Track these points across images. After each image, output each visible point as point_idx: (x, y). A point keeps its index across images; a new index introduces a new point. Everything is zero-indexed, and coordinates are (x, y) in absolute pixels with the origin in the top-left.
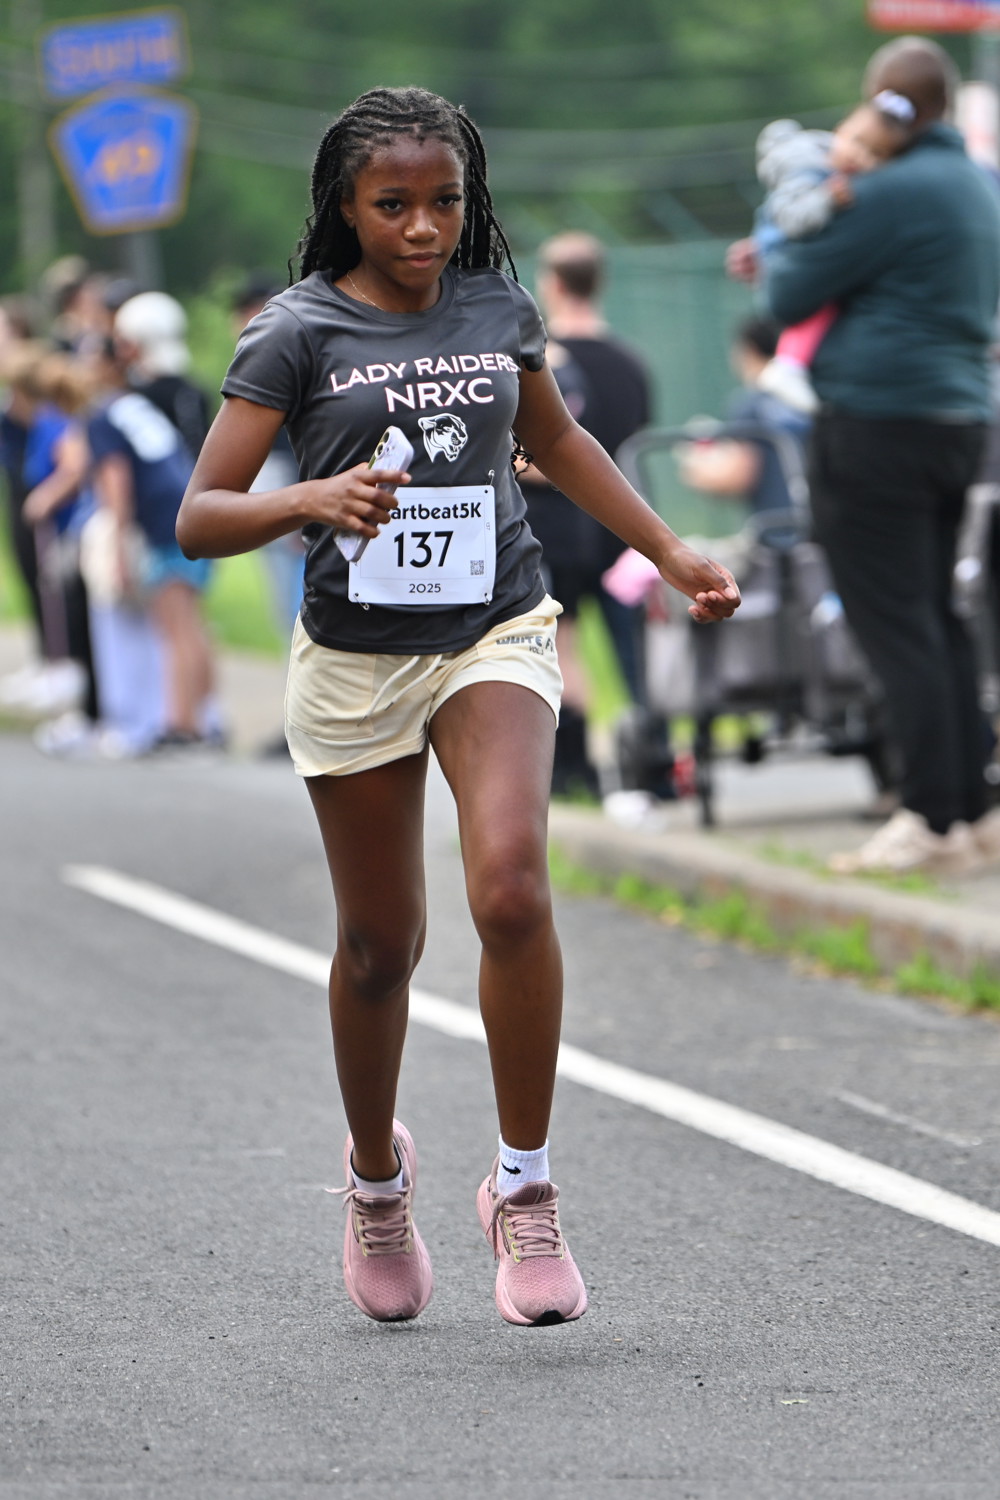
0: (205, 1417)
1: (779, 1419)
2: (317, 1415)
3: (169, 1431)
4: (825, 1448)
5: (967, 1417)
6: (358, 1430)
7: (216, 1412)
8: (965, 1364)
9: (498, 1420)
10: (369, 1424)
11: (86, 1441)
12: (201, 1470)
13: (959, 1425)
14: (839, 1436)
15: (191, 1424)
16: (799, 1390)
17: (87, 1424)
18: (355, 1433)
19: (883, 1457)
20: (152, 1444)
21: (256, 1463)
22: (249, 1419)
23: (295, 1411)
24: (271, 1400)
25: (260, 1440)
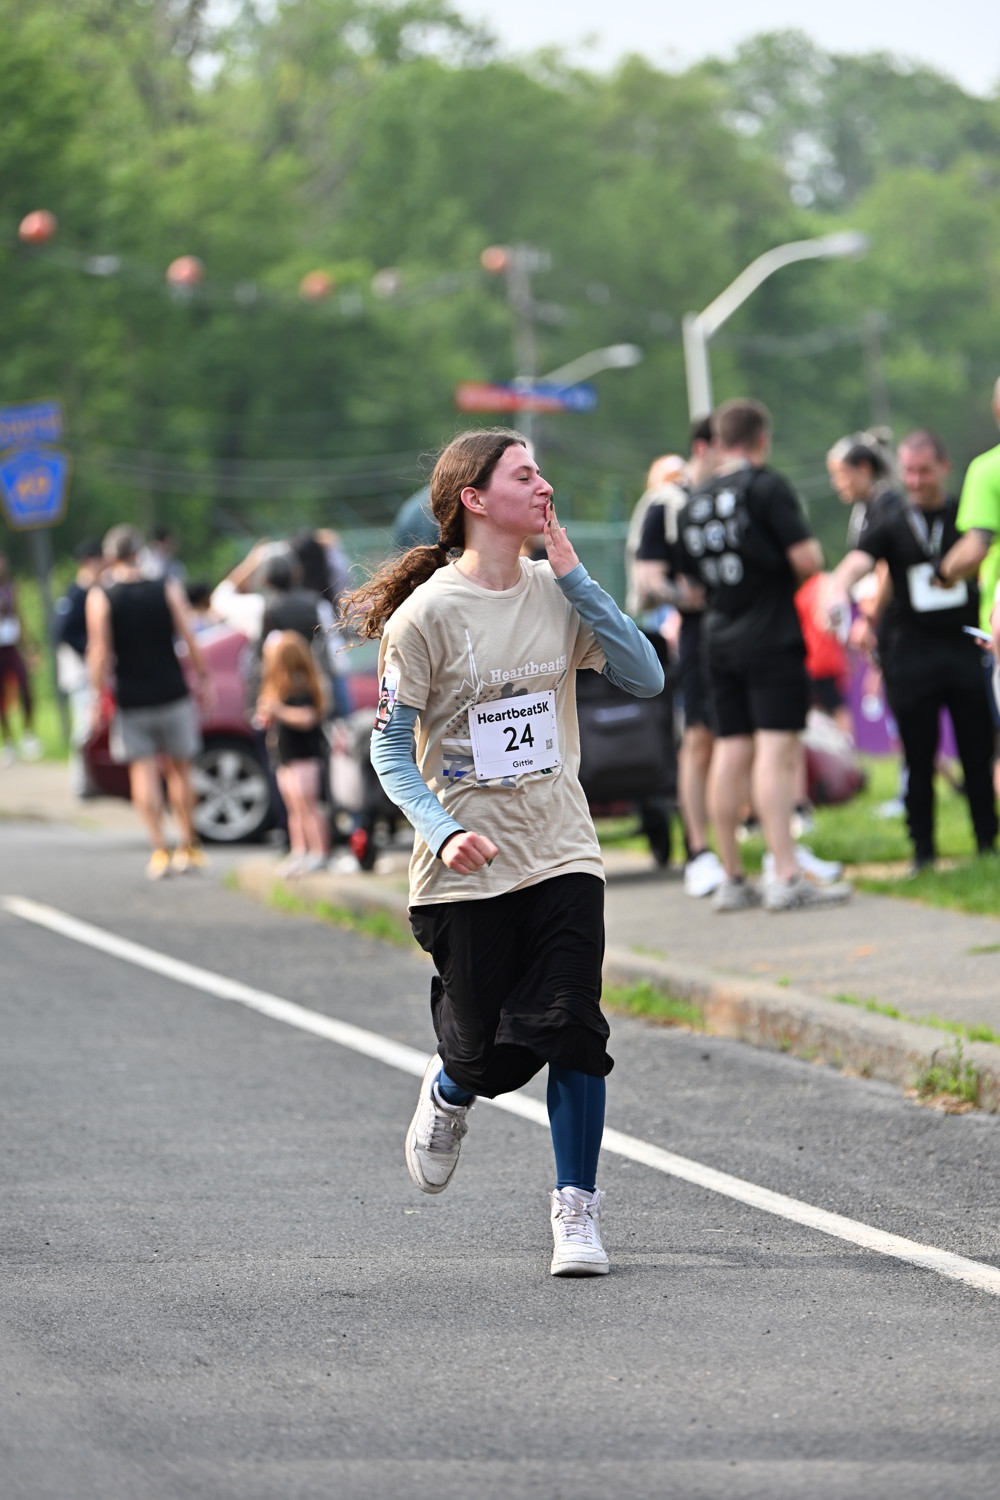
0: (81, 1225)
1: (406, 1222)
2: (144, 1223)
3: (60, 1233)
4: (432, 1239)
5: (512, 1220)
6: (168, 1232)
7: (87, 1222)
8: (512, 1189)
9: (247, 1224)
10: (173, 1228)
11: (13, 1240)
12: (79, 1256)
13: (508, 1225)
14: (441, 1232)
15: (73, 1229)
16: (417, 1205)
17: (14, 1230)
18: (166, 1234)
19: (464, 1244)
20: (50, 1241)
21: (110, 1251)
22: (105, 1226)
23: (132, 1221)
24: (118, 1214)
25: (112, 1238)
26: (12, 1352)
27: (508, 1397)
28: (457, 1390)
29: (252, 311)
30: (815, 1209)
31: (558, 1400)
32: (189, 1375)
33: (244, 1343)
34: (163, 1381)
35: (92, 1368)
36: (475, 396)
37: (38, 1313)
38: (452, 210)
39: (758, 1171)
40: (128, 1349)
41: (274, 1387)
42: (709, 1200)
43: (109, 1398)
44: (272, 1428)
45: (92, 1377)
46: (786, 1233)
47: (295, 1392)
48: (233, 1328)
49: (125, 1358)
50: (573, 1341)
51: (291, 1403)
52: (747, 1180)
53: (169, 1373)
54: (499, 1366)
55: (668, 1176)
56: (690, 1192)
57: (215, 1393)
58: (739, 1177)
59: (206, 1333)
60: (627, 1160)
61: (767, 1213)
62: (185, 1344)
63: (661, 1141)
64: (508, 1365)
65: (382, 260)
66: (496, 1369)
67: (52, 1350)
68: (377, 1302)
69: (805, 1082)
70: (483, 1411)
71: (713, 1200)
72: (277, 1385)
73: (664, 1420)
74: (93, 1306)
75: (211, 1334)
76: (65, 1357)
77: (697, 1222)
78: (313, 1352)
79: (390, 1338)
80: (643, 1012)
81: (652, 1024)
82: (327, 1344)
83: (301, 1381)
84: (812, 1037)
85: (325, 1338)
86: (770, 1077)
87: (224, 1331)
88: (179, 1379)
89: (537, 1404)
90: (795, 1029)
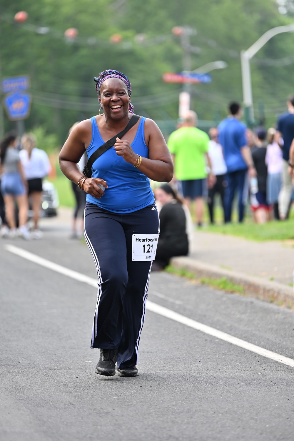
0: (31, 356)
1: (142, 358)
2: (52, 356)
3: (24, 359)
4: (151, 364)
6: (60, 359)
7: (33, 356)
8: (178, 347)
9: (87, 357)
10: (62, 358)
11: (7, 361)
12: (30, 367)
13: (176, 359)
14: (154, 361)
15: (28, 358)
16: (145, 352)
17: (8, 358)
18: (60, 360)
19: (162, 366)
20: (20, 362)
21: (41, 366)
22: (39, 357)
23: (48, 355)
24: (44, 353)
25: (41, 361)
26: (7, 399)
27: (176, 418)
28: (158, 415)
29: (93, 47)
30: (282, 356)
31: (193, 419)
32: (67, 408)
33: (86, 397)
34: (58, 410)
35: (34, 405)
36: (170, 77)
37: (16, 386)
38: (162, 14)
39: (262, 343)
40: (46, 399)
41: (96, 413)
42: (245, 352)
43: (40, 415)
44: (95, 427)
45: (34, 408)
46: (272, 364)
47: (103, 414)
48: (82, 392)
49: (45, 402)
50: (198, 399)
51: (102, 418)
52: (258, 346)
53: (60, 407)
54: (173, 407)
55: (231, 344)
56: (239, 349)
57: (76, 414)
58: (256, 345)
59: (73, 394)
60: (217, 339)
61: (265, 357)
62: (66, 398)
63: (229, 332)
64: (176, 407)
65: (139, 30)
66: (172, 408)
67: (20, 398)
68: (132, 385)
69: (279, 313)
70: (167, 422)
71: (247, 352)
72: (97, 412)
73: (229, 426)
74: (35, 384)
75: (75, 394)
76: (25, 401)
77: (241, 360)
78: (109, 401)
79: (136, 397)
80: (224, 288)
81: (227, 292)
82: (114, 398)
83: (105, 411)
84: (281, 298)
85: (114, 397)
86: (267, 311)
87: (79, 393)
88: (64, 409)
89: (186, 420)
90: (276, 295)
